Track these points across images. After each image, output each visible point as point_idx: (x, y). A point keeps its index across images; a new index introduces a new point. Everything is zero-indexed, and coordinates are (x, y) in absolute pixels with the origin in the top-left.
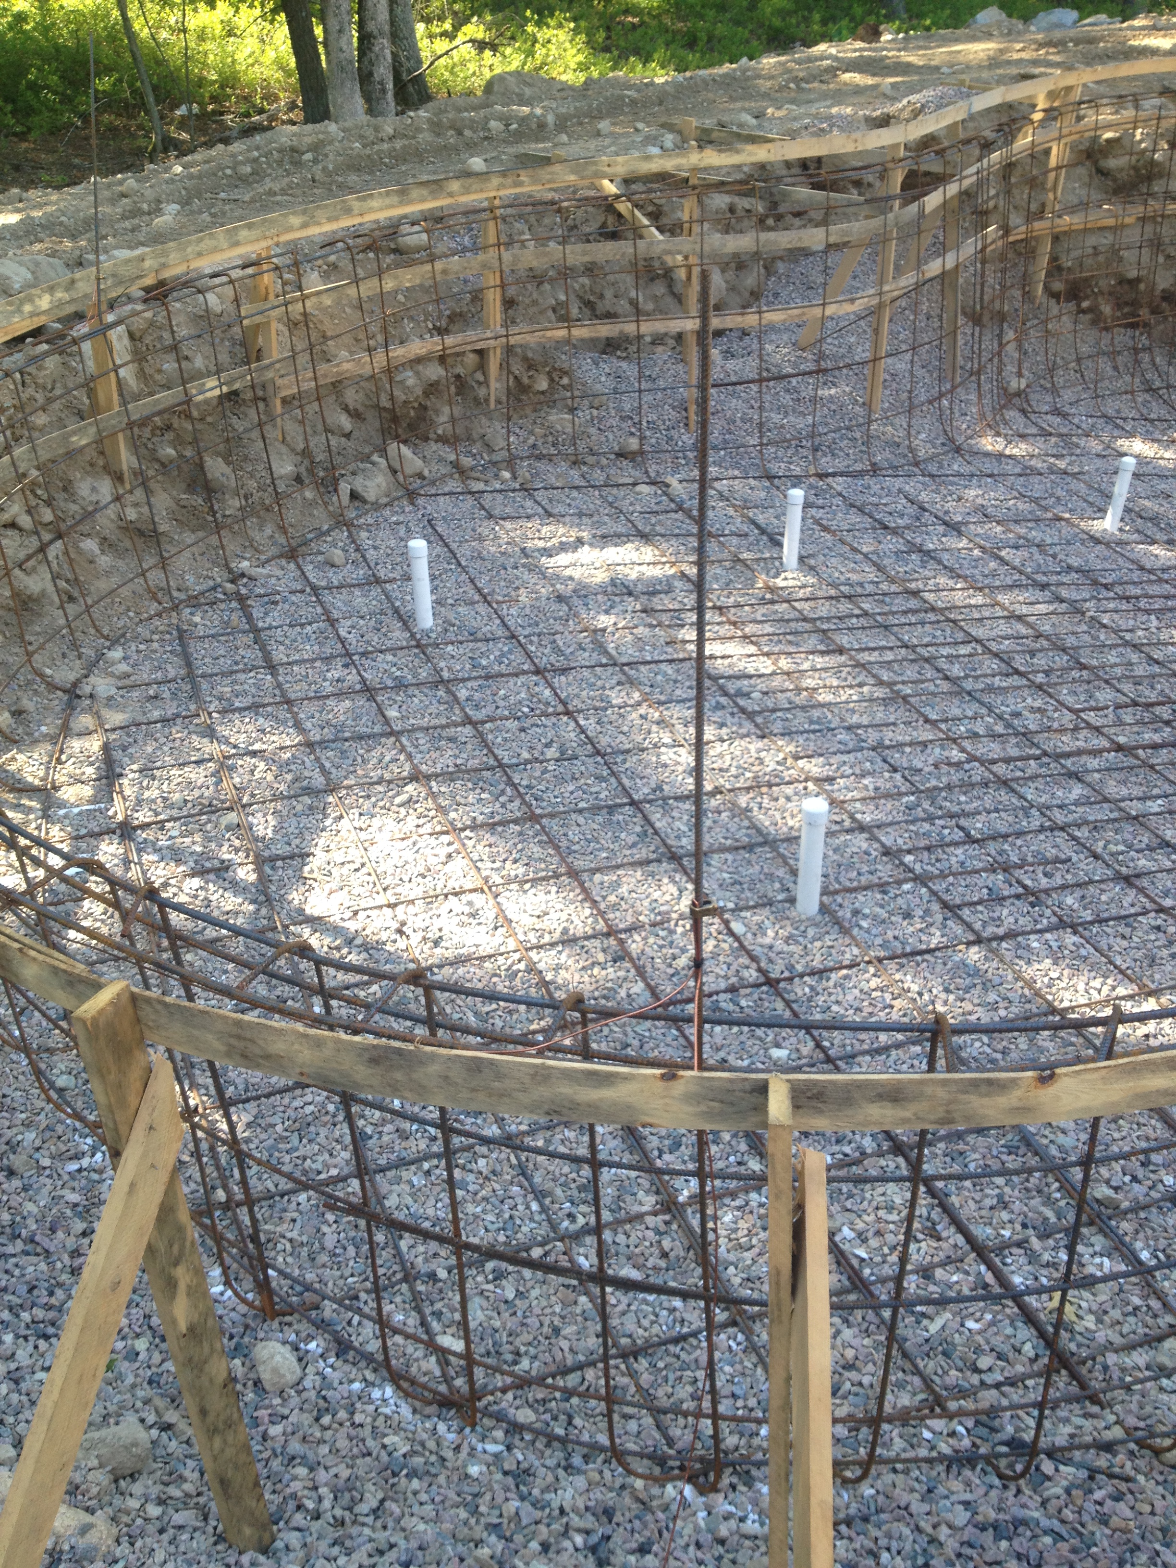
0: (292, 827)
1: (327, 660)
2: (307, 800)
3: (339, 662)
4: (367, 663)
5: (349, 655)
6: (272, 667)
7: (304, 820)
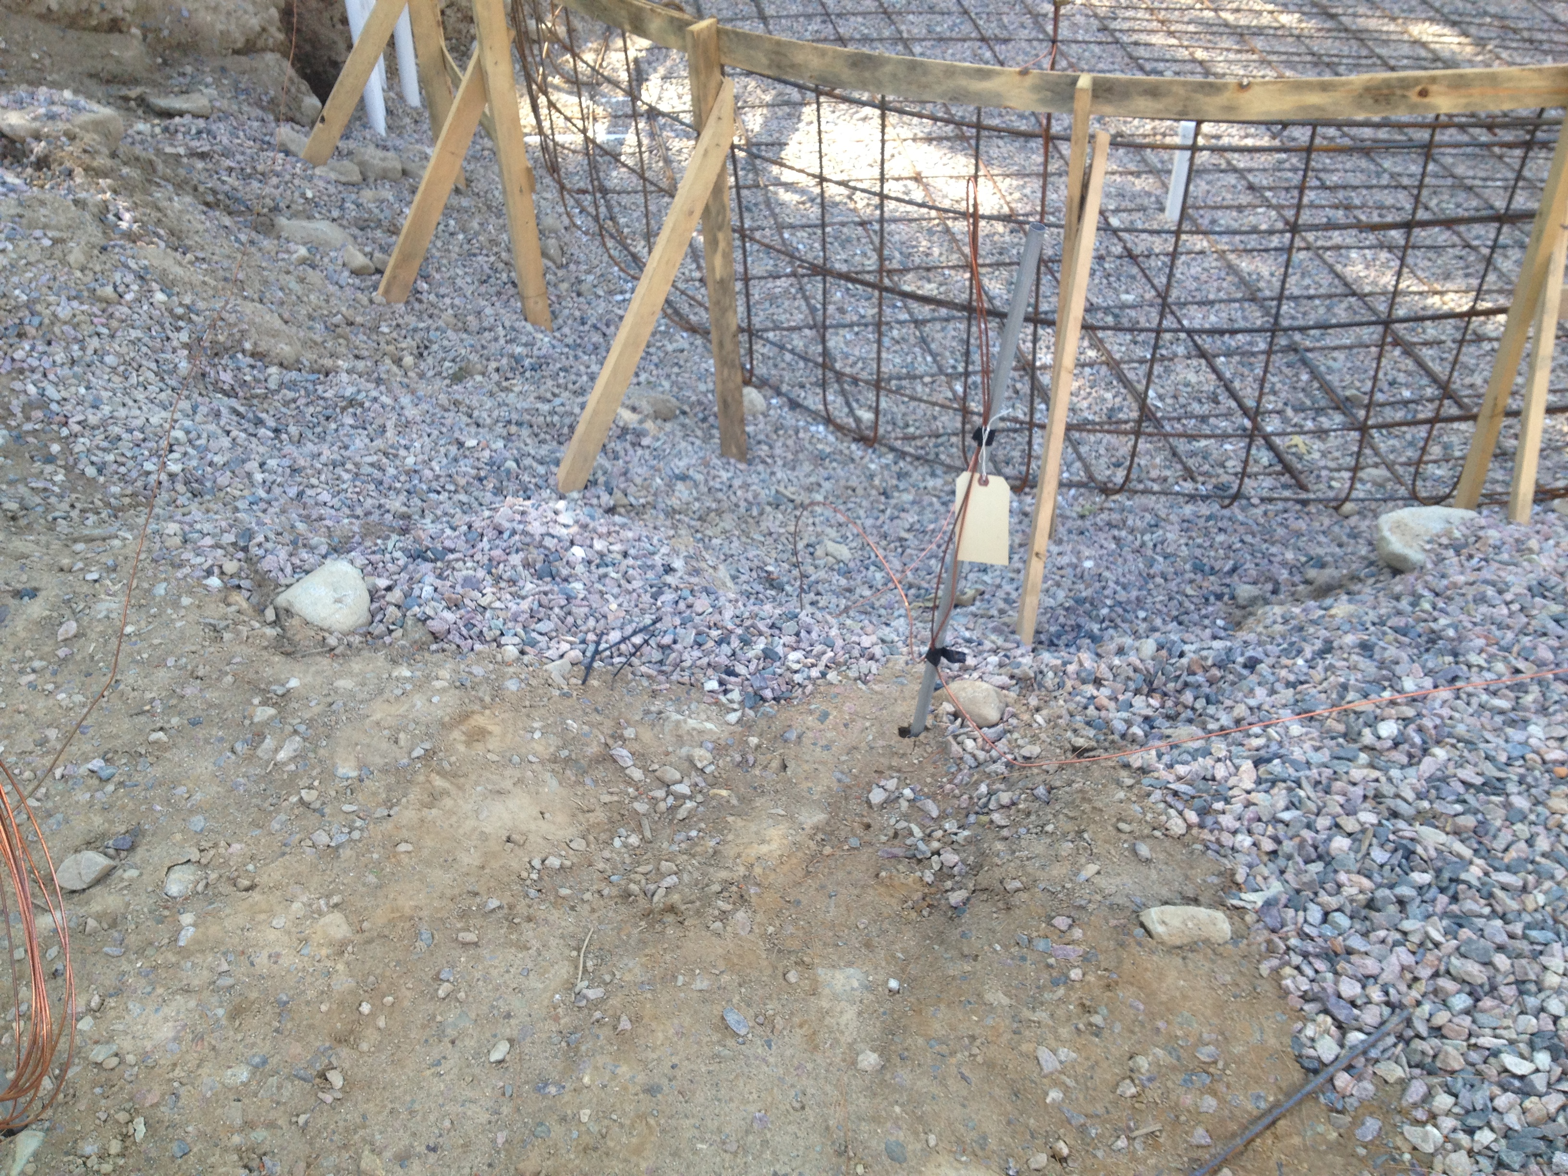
0: (774, 125)
1: (809, 17)
2: (787, 109)
3: (819, 19)
4: (841, 22)
5: (828, 14)
6: (763, 18)
7: (783, 123)
